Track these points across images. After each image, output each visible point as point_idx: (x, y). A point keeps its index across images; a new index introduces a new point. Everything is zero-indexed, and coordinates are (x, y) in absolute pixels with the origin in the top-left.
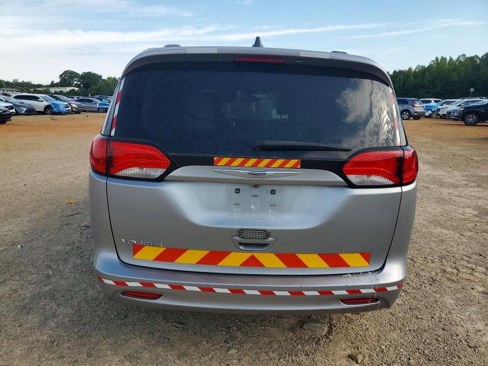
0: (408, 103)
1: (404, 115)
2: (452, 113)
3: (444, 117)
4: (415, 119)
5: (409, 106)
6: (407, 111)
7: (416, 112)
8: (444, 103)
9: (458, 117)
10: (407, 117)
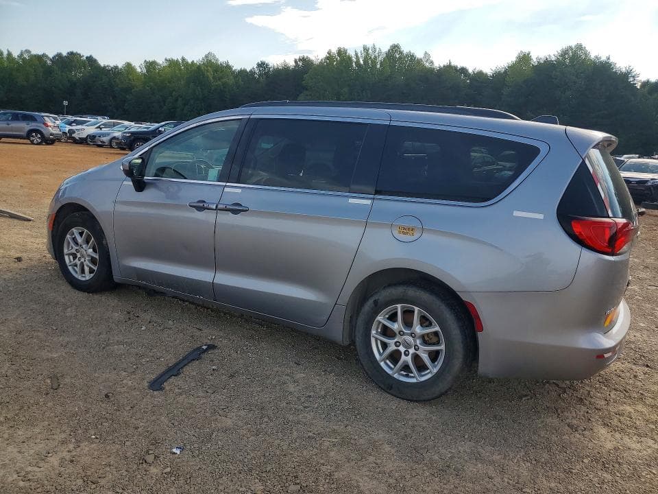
0: (36, 120)
1: (33, 136)
2: (97, 138)
3: (82, 141)
4: (48, 144)
5: (39, 125)
6: (37, 131)
7: (52, 134)
8: (73, 122)
9: (125, 144)
10: (39, 141)
